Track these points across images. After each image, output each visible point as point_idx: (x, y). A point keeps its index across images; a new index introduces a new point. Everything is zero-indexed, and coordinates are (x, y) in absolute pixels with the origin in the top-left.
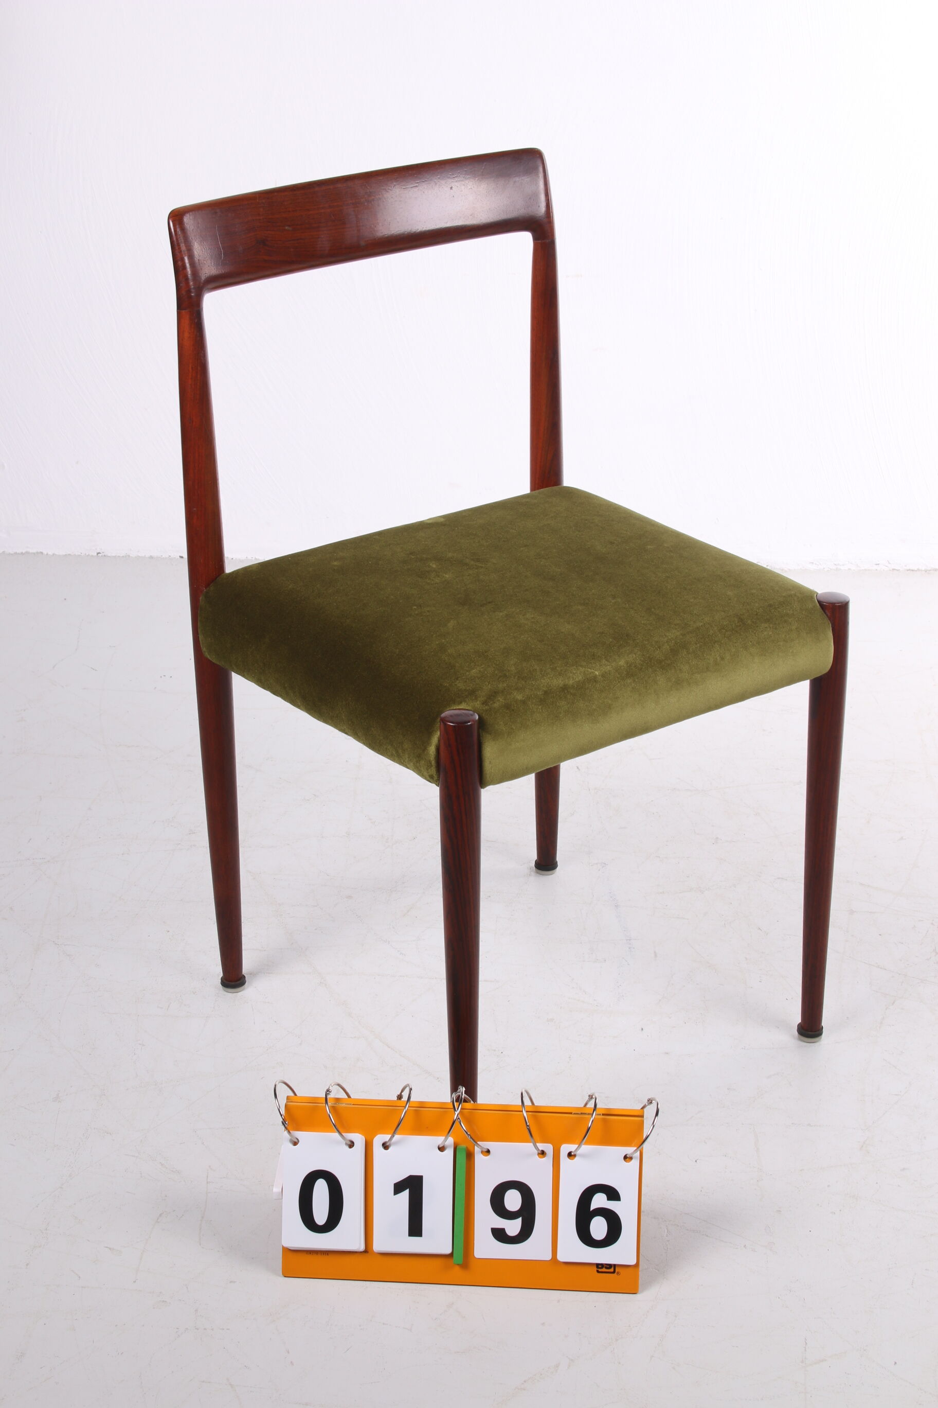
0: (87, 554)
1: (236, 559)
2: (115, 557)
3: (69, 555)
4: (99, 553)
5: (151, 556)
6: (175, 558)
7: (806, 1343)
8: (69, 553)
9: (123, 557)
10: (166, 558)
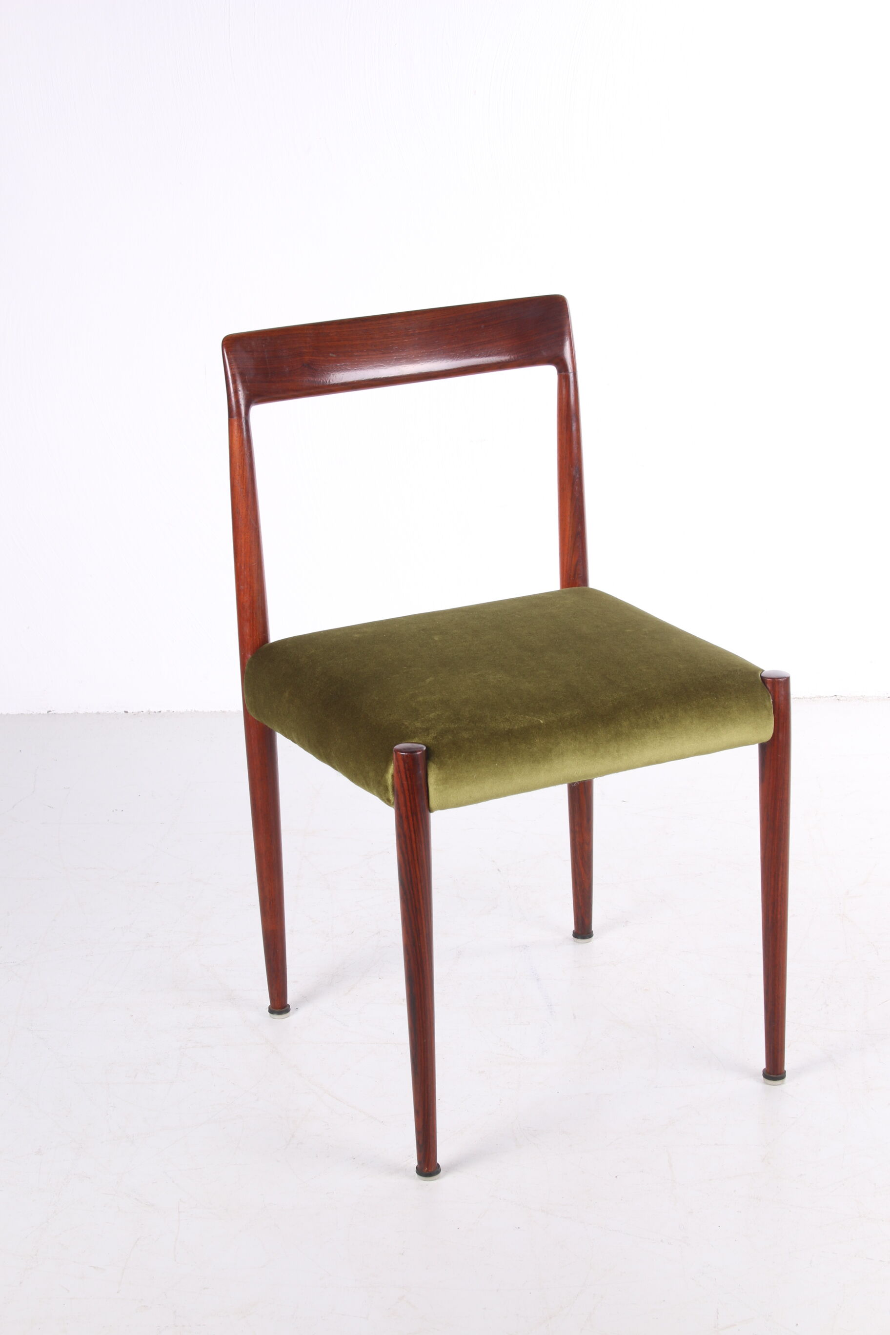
0: (38, 713)
1: (177, 712)
2: (64, 714)
3: (22, 714)
4: (50, 711)
5: (98, 712)
6: (121, 713)
7: (718, 1313)
8: (22, 712)
9: (72, 713)
10: (112, 713)
